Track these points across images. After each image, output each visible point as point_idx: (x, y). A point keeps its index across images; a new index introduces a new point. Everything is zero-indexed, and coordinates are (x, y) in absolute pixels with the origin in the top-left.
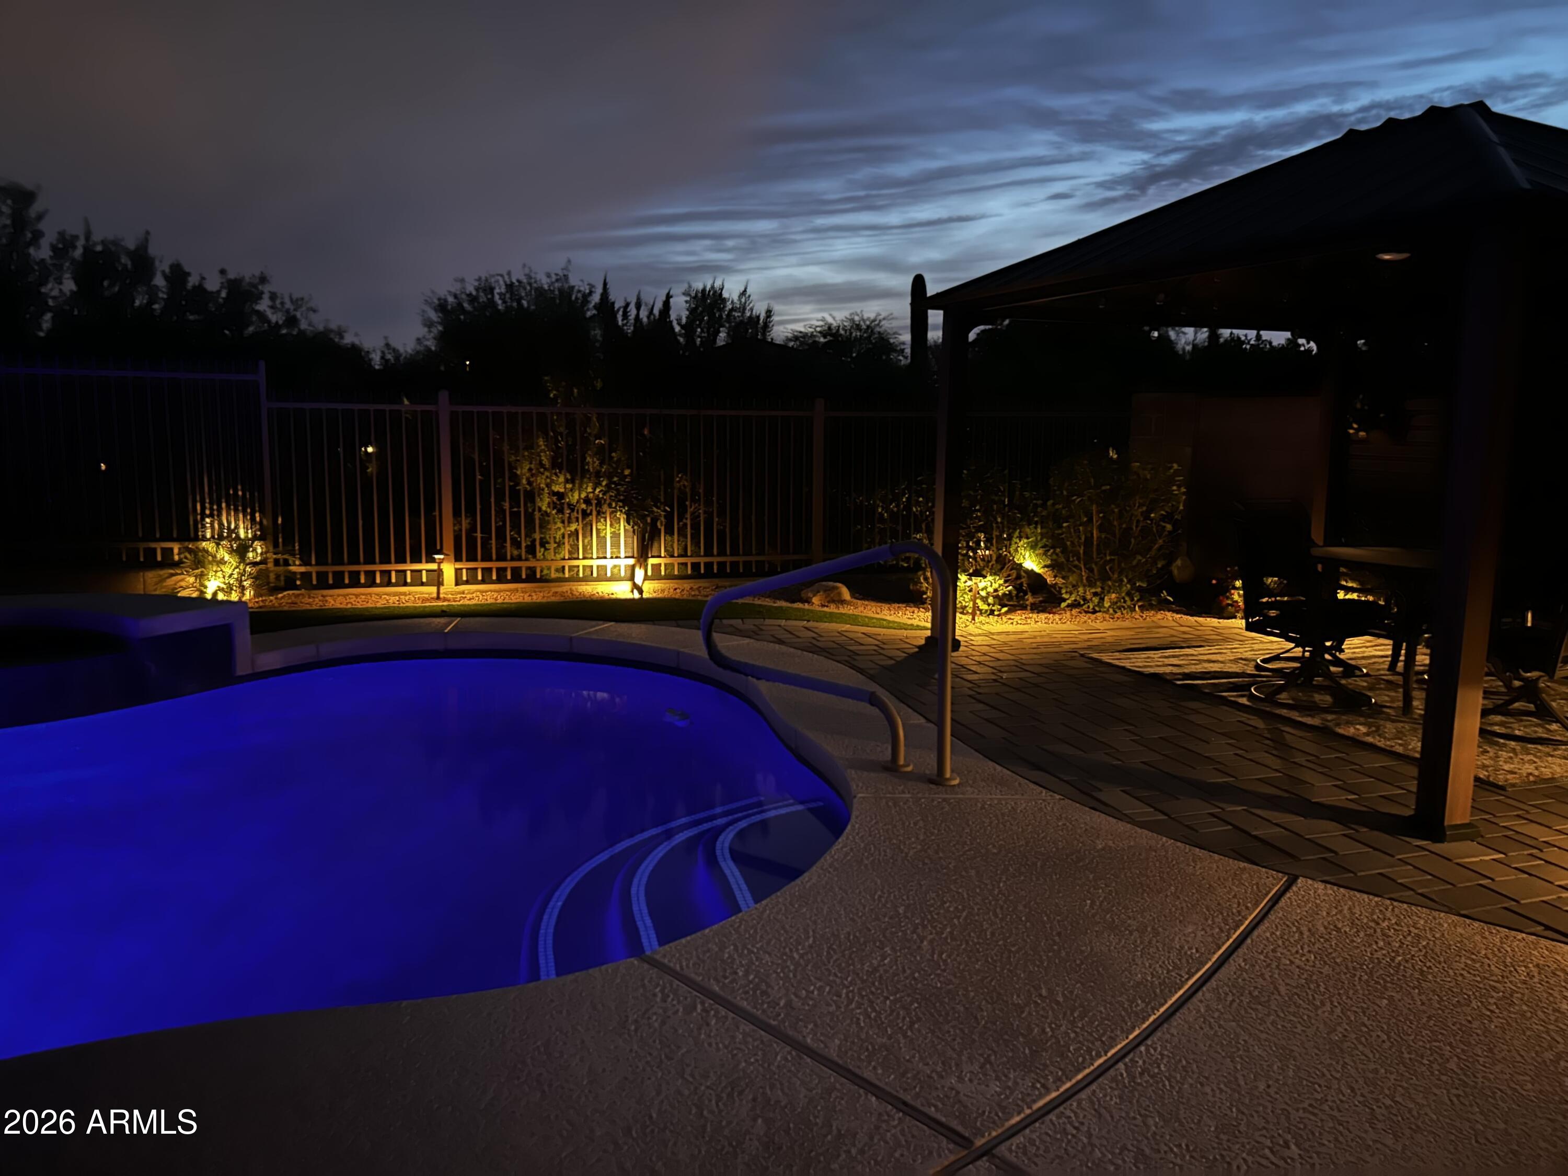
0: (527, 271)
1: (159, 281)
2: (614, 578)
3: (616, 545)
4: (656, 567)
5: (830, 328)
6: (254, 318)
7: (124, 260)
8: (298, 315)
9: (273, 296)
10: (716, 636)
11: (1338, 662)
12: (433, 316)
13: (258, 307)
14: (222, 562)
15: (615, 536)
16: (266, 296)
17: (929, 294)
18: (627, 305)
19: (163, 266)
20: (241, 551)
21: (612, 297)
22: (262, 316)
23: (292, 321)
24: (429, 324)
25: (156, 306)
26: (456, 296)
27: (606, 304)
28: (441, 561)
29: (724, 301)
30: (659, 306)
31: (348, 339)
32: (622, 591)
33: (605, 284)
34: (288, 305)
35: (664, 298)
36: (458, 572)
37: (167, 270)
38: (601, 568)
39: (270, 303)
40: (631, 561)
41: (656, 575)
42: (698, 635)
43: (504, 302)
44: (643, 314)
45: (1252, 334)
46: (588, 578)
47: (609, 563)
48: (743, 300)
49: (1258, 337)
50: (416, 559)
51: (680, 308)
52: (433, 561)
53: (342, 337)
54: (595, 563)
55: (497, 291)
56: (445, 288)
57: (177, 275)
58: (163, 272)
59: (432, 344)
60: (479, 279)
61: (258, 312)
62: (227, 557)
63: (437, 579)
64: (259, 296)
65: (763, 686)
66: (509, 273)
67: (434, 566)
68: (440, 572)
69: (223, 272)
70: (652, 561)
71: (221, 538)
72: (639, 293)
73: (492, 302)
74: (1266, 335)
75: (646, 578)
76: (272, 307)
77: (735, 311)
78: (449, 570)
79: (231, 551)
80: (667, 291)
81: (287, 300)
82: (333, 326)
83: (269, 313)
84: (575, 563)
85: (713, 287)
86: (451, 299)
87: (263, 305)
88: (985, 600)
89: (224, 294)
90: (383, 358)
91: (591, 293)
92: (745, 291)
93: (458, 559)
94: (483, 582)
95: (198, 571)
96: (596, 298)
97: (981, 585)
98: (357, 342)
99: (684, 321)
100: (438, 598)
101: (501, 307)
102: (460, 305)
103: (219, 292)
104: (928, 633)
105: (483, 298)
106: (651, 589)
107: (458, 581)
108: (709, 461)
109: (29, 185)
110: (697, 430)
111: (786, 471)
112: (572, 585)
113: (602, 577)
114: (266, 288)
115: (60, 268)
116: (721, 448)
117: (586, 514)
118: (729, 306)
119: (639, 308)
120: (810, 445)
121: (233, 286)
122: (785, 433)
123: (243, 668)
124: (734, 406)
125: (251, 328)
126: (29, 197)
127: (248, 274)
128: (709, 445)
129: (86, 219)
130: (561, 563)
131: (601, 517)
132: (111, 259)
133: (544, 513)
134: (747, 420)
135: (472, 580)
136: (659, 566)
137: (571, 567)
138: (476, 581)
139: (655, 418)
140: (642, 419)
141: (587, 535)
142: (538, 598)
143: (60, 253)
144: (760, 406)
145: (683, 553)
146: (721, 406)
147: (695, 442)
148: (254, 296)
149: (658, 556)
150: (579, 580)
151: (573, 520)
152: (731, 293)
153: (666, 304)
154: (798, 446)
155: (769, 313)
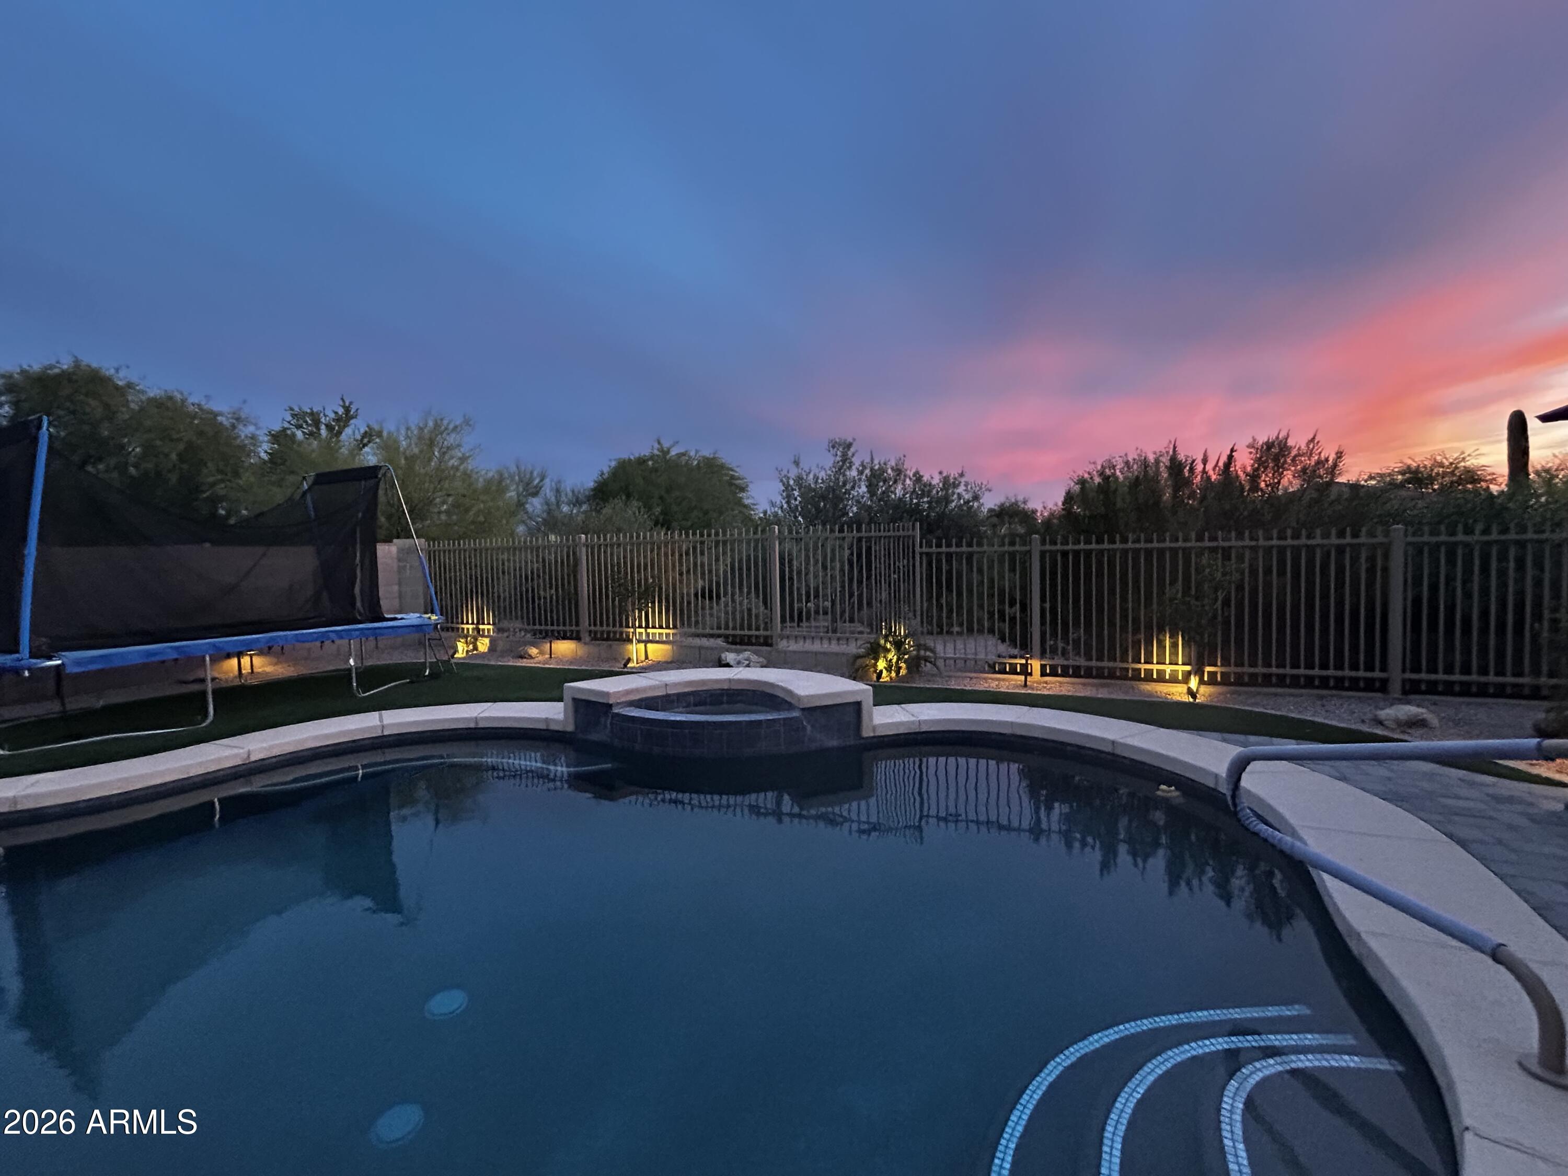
0: (1139, 451)
1: (908, 481)
2: (1174, 680)
3: (1174, 652)
4: (1212, 675)
5: (1409, 465)
6: (956, 498)
7: (890, 471)
9: (966, 485)
13: (958, 491)
14: (887, 651)
15: (1174, 646)
16: (963, 485)
18: (1194, 461)
19: (910, 472)
20: (900, 644)
21: (1180, 457)
22: (960, 496)
25: (906, 495)
26: (1089, 473)
28: (1030, 658)
29: (1290, 449)
30: (1224, 459)
32: (1178, 693)
33: (1175, 447)
34: (975, 489)
35: (1229, 453)
36: (1043, 667)
37: (913, 475)
38: (1161, 672)
39: (964, 488)
40: (1188, 668)
41: (1212, 681)
44: (1209, 467)
46: (1149, 678)
47: (1168, 669)
48: (1311, 446)
50: (1014, 655)
51: (1244, 462)
52: (1023, 658)
54: (1155, 667)
57: (918, 478)
58: (911, 476)
61: (958, 494)
62: (890, 648)
63: (1027, 671)
64: (959, 485)
66: (1126, 455)
68: (1029, 665)
69: (941, 473)
70: (1208, 669)
71: (890, 635)
72: (1206, 451)
75: (1201, 683)
76: (965, 490)
77: (1302, 456)
78: (1036, 665)
79: (893, 644)
80: (1231, 447)
81: (974, 486)
83: (963, 493)
84: (1137, 666)
85: (1277, 438)
87: (961, 489)
89: (940, 485)
92: (1314, 438)
93: (1043, 655)
94: (1062, 675)
99: (1249, 469)
100: (1026, 685)
103: (938, 484)
105: (1108, 473)
106: (1205, 694)
107: (1043, 674)
108: (1268, 585)
109: (850, 440)
110: (1256, 559)
111: (1355, 593)
112: (1133, 683)
113: (1161, 679)
114: (963, 480)
115: (860, 480)
116: (1282, 573)
117: (1149, 628)
118: (1294, 453)
119: (1205, 464)
120: (1385, 569)
121: (946, 480)
122: (1355, 560)
123: (867, 733)
124: (1296, 536)
125: (953, 504)
126: (849, 446)
127: (954, 473)
128: (1268, 571)
129: (871, 452)
130: (1125, 665)
131: (1161, 630)
132: (883, 470)
133: (1112, 624)
134: (1311, 549)
135: (1054, 673)
136: (1215, 673)
137: (1134, 670)
138: (1056, 675)
139: (1213, 550)
140: (1200, 552)
141: (1149, 644)
142: (1103, 694)
143: (861, 473)
144: (1326, 535)
145: (1239, 664)
146: (1282, 537)
147: (1253, 572)
148: (956, 485)
149: (1215, 665)
150: (1140, 679)
151: (1136, 631)
152: (1298, 441)
153: (1230, 457)
154: (1371, 571)
155: (1340, 455)
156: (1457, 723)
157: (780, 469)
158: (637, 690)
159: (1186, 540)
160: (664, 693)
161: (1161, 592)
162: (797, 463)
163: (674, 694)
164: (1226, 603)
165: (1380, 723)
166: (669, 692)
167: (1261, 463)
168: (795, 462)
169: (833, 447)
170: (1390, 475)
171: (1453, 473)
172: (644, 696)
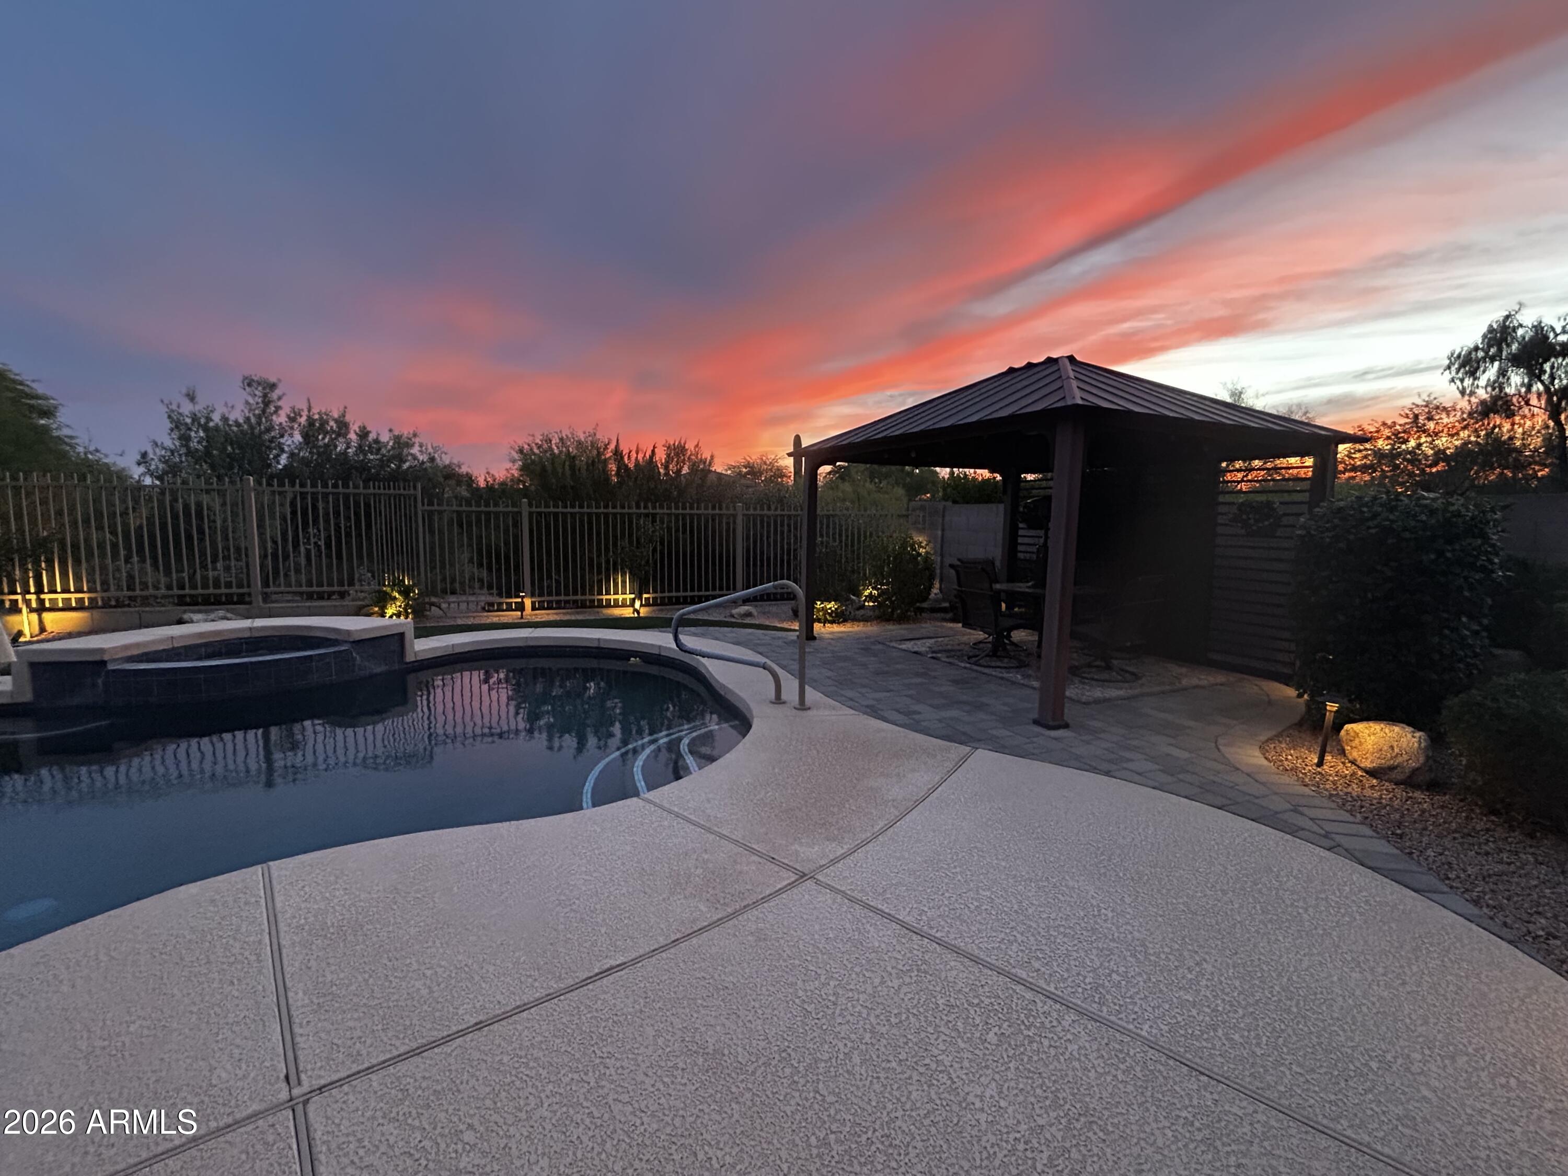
0: (571, 430)
1: (352, 436)
2: (624, 605)
3: (624, 586)
4: (647, 599)
5: (749, 462)
6: (410, 458)
7: (332, 423)
8: (436, 456)
9: (421, 446)
10: (681, 637)
11: (1013, 643)
12: (516, 456)
13: (412, 451)
14: (395, 599)
15: (624, 582)
16: (417, 445)
17: (803, 446)
18: (630, 452)
19: (355, 427)
20: (405, 592)
21: (621, 448)
22: (414, 456)
23: (432, 459)
24: (514, 461)
25: (350, 450)
26: (529, 445)
27: (617, 453)
28: (523, 597)
29: (686, 450)
30: (649, 452)
31: (464, 470)
32: (628, 612)
33: (618, 438)
34: (430, 450)
35: (652, 448)
36: (533, 603)
37: (357, 430)
38: (616, 600)
40: (633, 596)
41: (647, 604)
42: (670, 636)
43: (558, 448)
44: (640, 457)
45: (972, 471)
46: (608, 605)
47: (620, 597)
48: (698, 450)
49: (975, 473)
50: (509, 596)
51: (661, 456)
52: (519, 597)
53: (460, 467)
54: (612, 597)
55: (553, 442)
56: (523, 441)
57: (363, 434)
58: (355, 432)
59: (516, 474)
60: (543, 435)
61: (412, 455)
62: (397, 596)
63: (521, 607)
64: (413, 445)
65: (704, 661)
66: (561, 432)
67: (520, 600)
68: (523, 603)
69: (391, 430)
70: (645, 596)
71: (394, 585)
72: (638, 445)
73: (551, 449)
74: (979, 471)
75: (641, 605)
76: (420, 451)
77: (692, 455)
78: (528, 602)
79: (400, 593)
80: (654, 444)
81: (429, 447)
82: (455, 461)
83: (418, 454)
84: (601, 597)
85: (680, 442)
86: (526, 446)
87: (415, 450)
88: (830, 614)
89: (391, 444)
90: (485, 480)
91: (608, 444)
92: (699, 446)
93: (533, 595)
94: (548, 608)
95: (381, 604)
96: (612, 446)
97: (828, 607)
98: (470, 471)
99: (663, 461)
100: (522, 617)
101: (556, 451)
102: (531, 449)
103: (388, 442)
104: (797, 633)
105: (545, 446)
106: (644, 612)
107: (533, 609)
108: (677, 539)
109: (273, 380)
110: (671, 521)
111: (721, 545)
112: (599, 610)
113: (616, 605)
114: (417, 440)
115: (292, 428)
116: (684, 532)
117: (608, 570)
118: (689, 453)
119: (637, 454)
120: (734, 530)
121: (397, 439)
122: (720, 523)
123: (410, 658)
124: (692, 508)
125: (407, 464)
126: (273, 386)
127: (406, 432)
128: (677, 530)
129: (309, 400)
130: (593, 597)
131: (616, 571)
132: (324, 423)
133: (583, 569)
134: (699, 516)
135: (541, 608)
136: (649, 598)
137: (598, 600)
138: (544, 609)
139: (647, 515)
140: (639, 516)
141: (608, 581)
142: (580, 617)
143: (292, 419)
144: (706, 508)
145: (663, 591)
146: (684, 508)
147: (669, 529)
148: (409, 445)
149: (649, 593)
150: (603, 607)
151: (599, 573)
152: (690, 446)
153: (653, 451)
154: (728, 530)
155: (712, 457)
156: (764, 613)
157: (166, 402)
158: (137, 645)
159: (629, 508)
160: (171, 646)
161: (615, 545)
162: (192, 398)
163: (182, 647)
164: (654, 550)
165: (732, 616)
166: (176, 645)
167: (669, 459)
168: (188, 395)
169: (249, 385)
170: (739, 467)
171: (771, 470)
172: (146, 650)
